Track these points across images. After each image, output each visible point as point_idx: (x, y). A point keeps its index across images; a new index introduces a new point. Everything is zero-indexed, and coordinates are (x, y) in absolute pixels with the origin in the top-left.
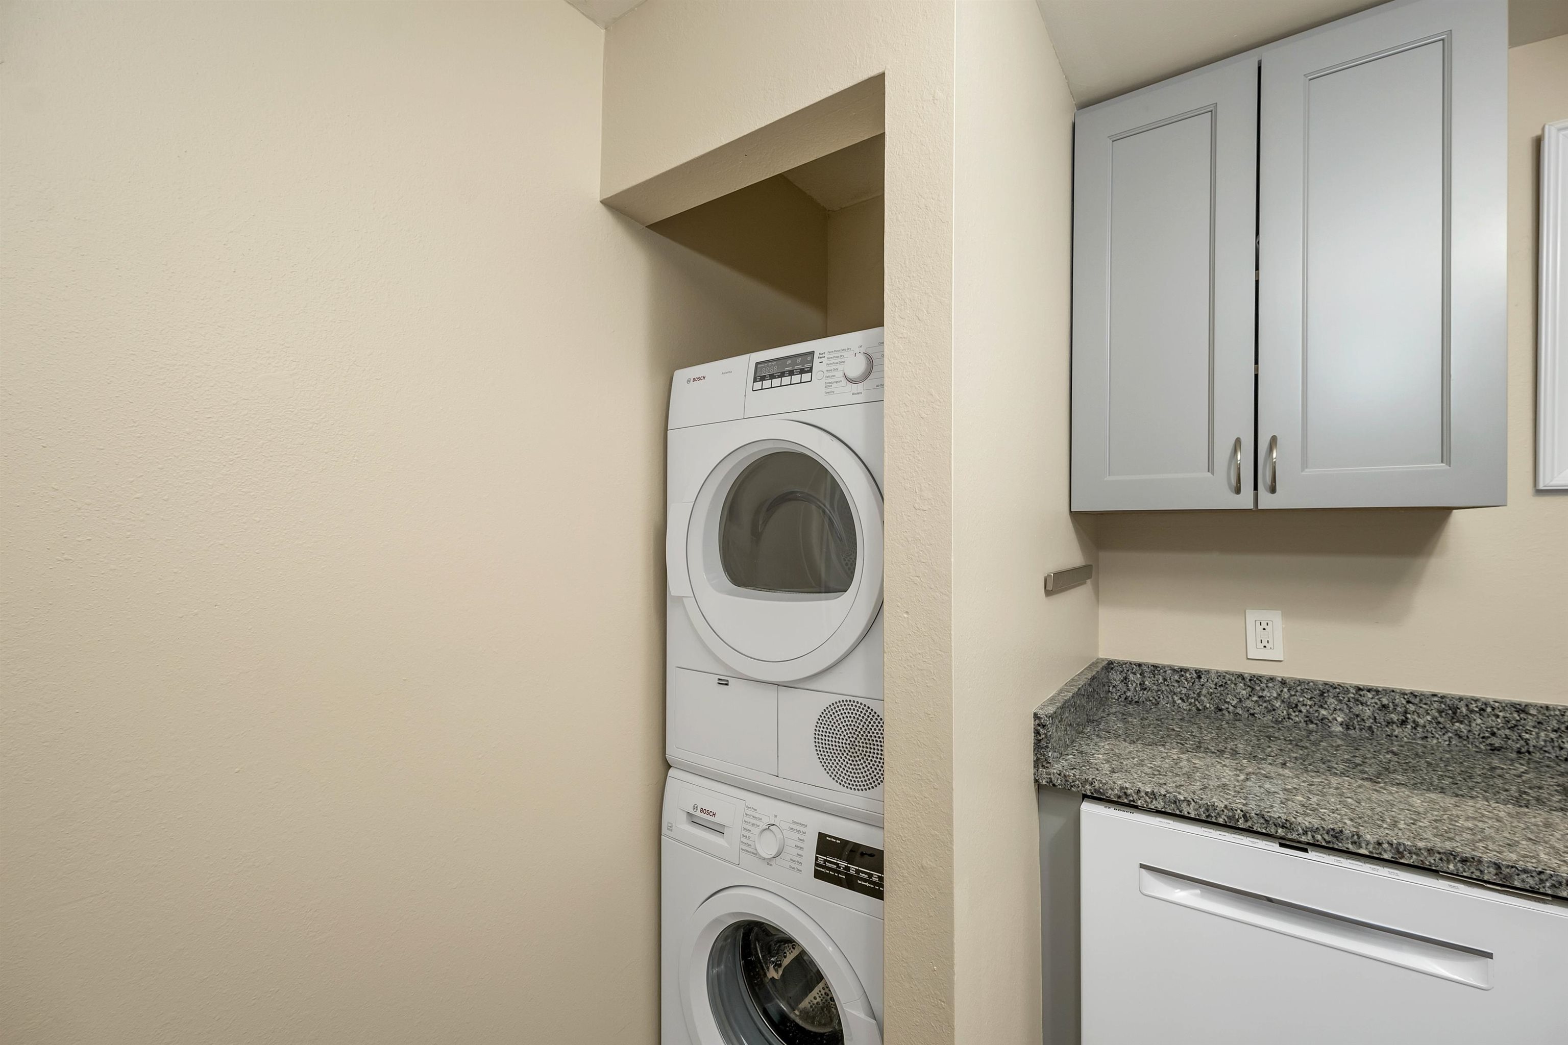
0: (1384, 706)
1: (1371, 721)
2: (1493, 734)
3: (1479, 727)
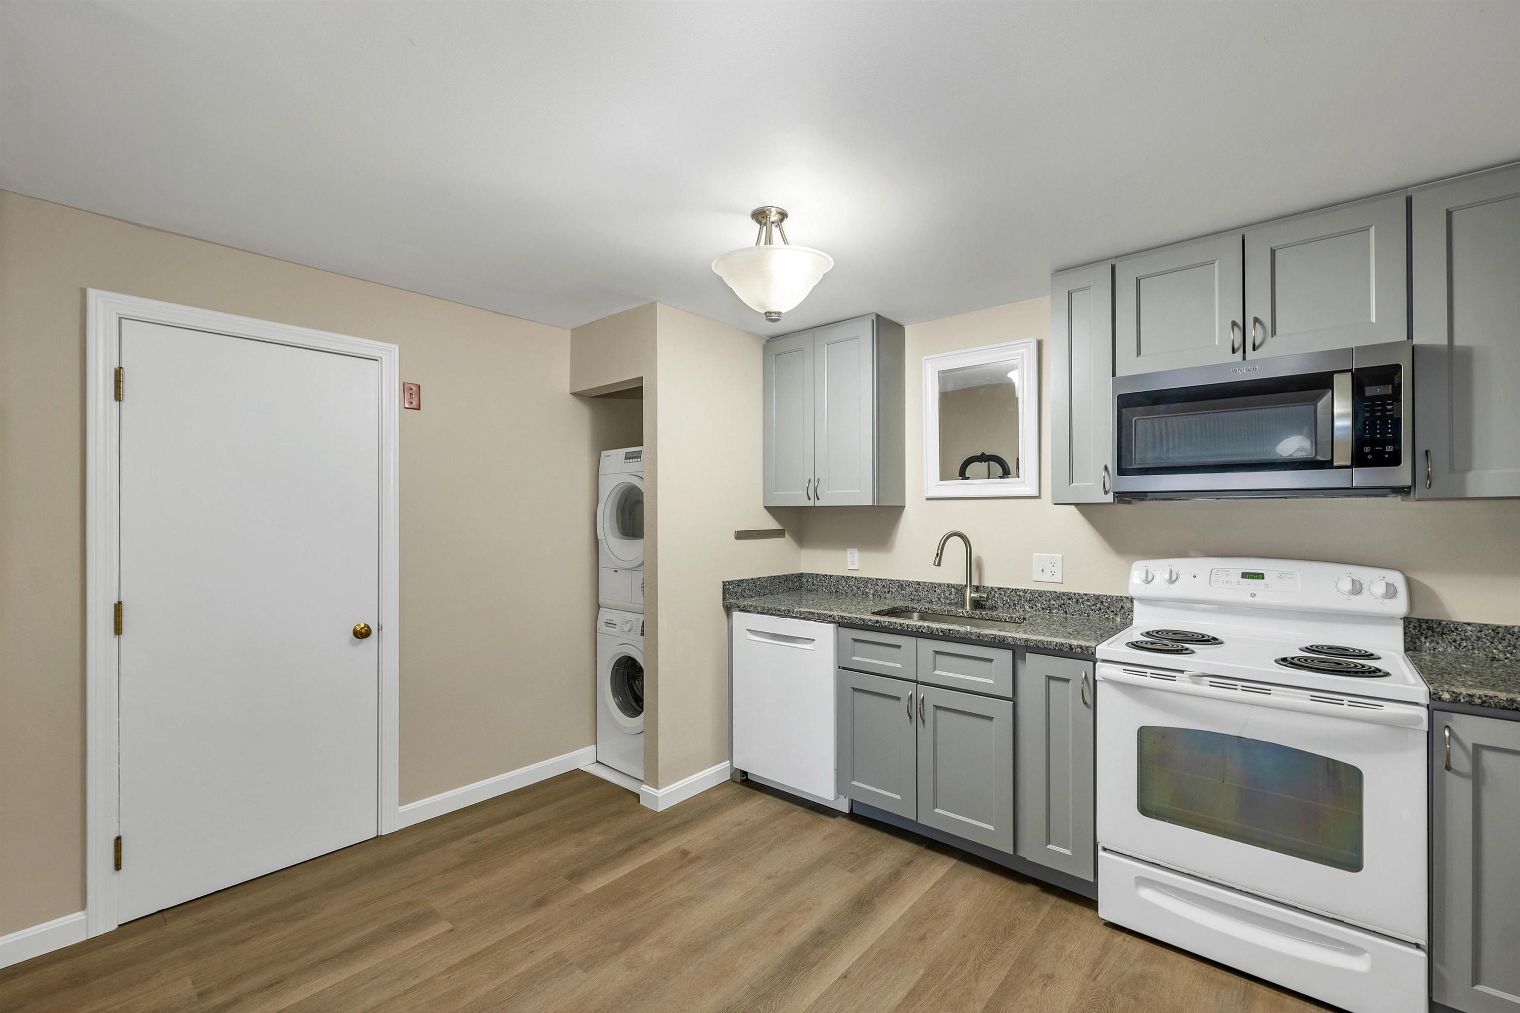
1: (880, 592)
3: (908, 592)
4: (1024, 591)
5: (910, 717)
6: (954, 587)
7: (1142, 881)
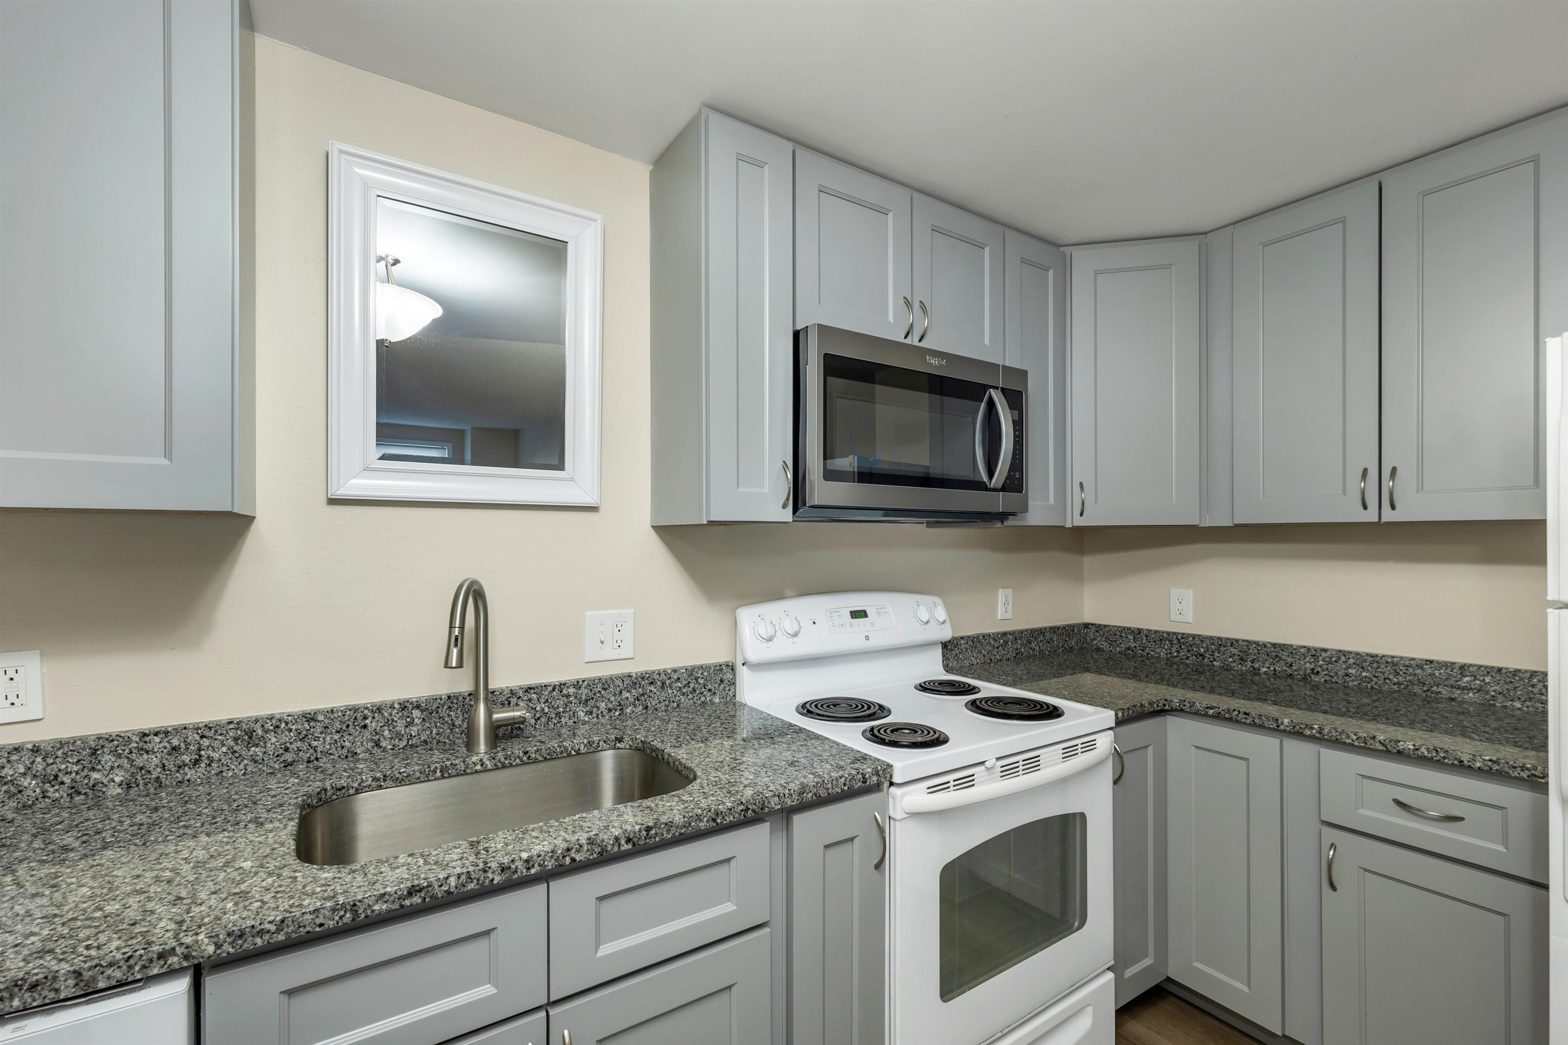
0: (175, 749)
1: (159, 770)
2: (287, 750)
3: (273, 746)
6: (418, 707)
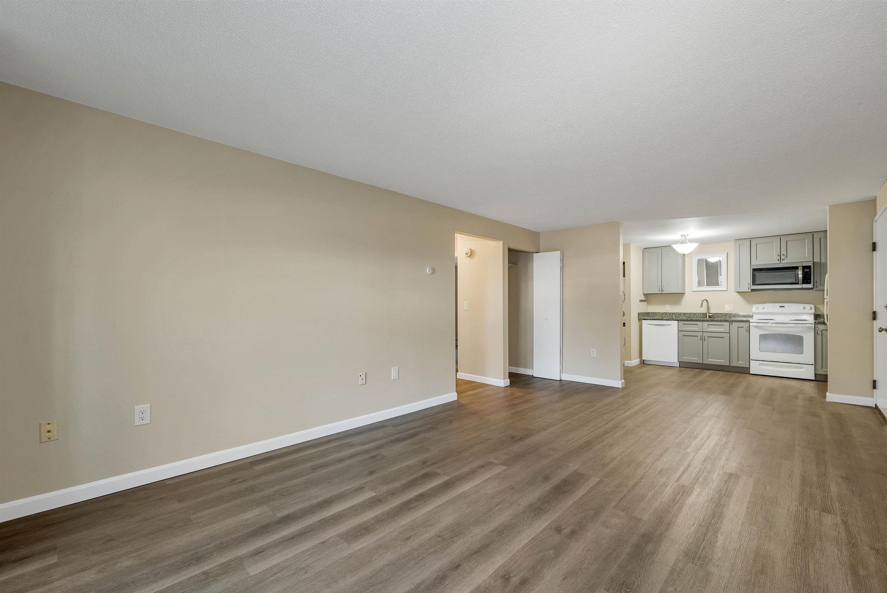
4: (723, 313)
5: (701, 340)
6: (702, 313)
7: (760, 364)
